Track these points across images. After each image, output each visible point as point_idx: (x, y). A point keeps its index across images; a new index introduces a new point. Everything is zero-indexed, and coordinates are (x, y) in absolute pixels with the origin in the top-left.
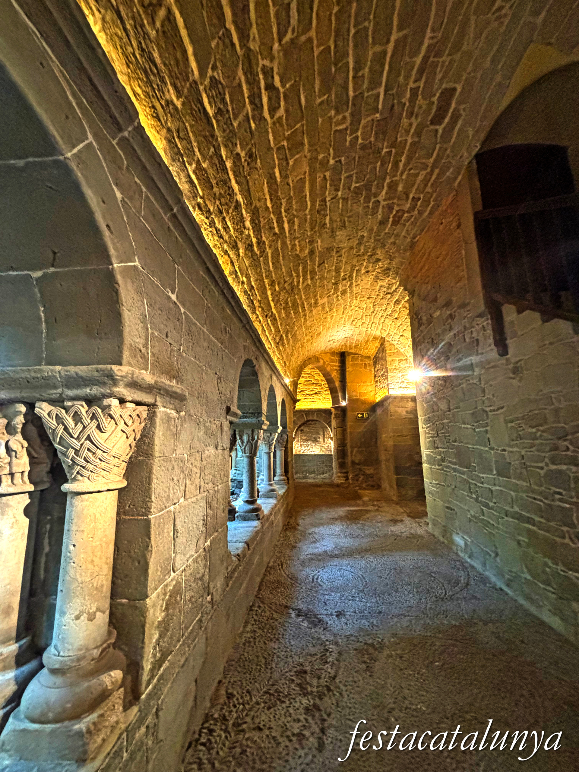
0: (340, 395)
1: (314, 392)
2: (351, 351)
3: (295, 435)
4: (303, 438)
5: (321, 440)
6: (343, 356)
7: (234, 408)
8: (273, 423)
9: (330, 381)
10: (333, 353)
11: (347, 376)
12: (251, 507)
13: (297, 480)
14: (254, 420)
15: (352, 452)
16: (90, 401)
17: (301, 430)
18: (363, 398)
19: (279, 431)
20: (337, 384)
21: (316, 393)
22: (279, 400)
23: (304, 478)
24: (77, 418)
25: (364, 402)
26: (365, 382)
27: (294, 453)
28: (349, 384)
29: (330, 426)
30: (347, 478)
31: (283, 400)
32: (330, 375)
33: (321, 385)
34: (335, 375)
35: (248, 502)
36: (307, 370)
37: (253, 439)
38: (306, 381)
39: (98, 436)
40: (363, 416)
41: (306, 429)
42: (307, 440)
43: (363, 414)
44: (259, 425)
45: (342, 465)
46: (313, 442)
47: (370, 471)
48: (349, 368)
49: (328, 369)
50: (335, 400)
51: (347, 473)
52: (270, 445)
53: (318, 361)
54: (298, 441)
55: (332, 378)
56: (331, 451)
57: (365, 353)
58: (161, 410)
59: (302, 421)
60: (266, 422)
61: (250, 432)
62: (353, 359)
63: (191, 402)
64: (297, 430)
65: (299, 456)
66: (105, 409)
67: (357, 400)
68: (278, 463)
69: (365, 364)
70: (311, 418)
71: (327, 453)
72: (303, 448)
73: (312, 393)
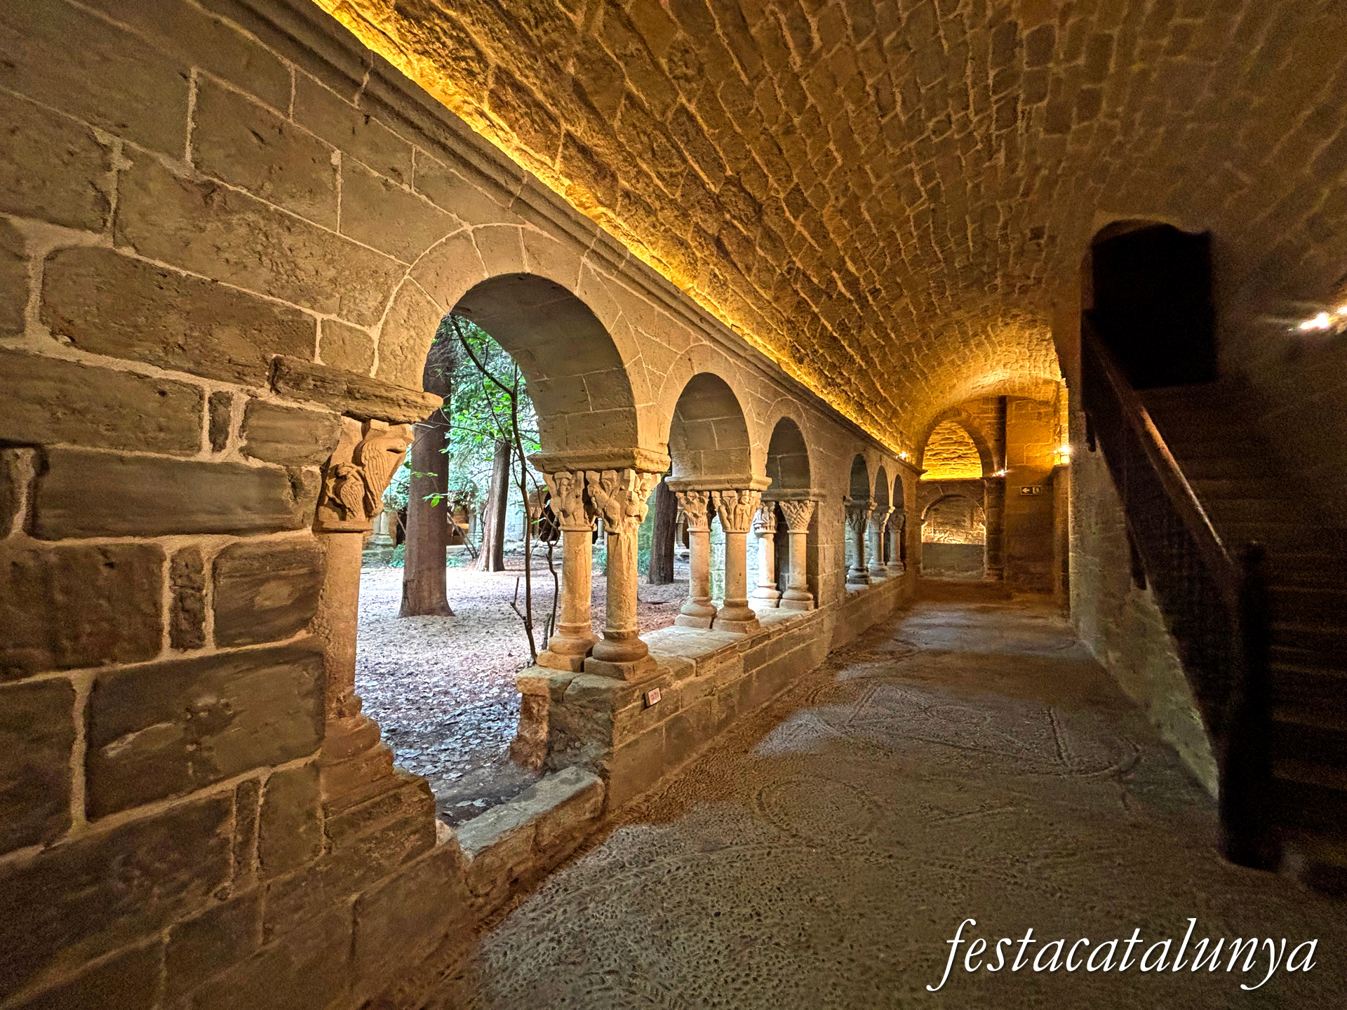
0: (995, 459)
1: (956, 455)
2: (1016, 395)
3: (926, 516)
4: (939, 520)
5: (968, 524)
6: (1002, 403)
7: (848, 497)
8: (883, 502)
9: (979, 442)
10: (986, 399)
11: (1008, 433)
12: (860, 574)
13: (926, 577)
14: (863, 502)
15: (1009, 541)
16: (799, 501)
17: (935, 510)
18: (1032, 465)
19: (891, 511)
20: (991, 444)
21: (959, 457)
22: (891, 479)
23: (936, 575)
24: (795, 507)
25: (1034, 471)
26: (1038, 441)
27: (923, 540)
28: (1009, 445)
29: (982, 504)
30: (1001, 577)
31: (898, 478)
32: (979, 433)
33: (967, 444)
34: (988, 433)
35: (857, 570)
36: (946, 424)
37: (862, 518)
38: (943, 439)
39: (802, 514)
40: (1031, 492)
41: (943, 507)
42: (942, 524)
43: (1031, 488)
44: (868, 506)
45: (994, 559)
46: (954, 526)
47: (1037, 568)
48: (1011, 420)
49: (976, 423)
50: (987, 466)
51: (1001, 570)
52: (880, 526)
53: (959, 414)
54: (929, 525)
55: (982, 437)
56: (982, 540)
57: (1040, 397)
58: (821, 503)
59: (937, 497)
60: (873, 503)
61: (858, 512)
62: (1019, 407)
63: (828, 497)
64: (929, 509)
65: (930, 546)
66: (806, 504)
67: (1024, 468)
68: (892, 546)
69: (1040, 413)
70: (950, 493)
71: (976, 543)
72: (938, 535)
73: (953, 456)
